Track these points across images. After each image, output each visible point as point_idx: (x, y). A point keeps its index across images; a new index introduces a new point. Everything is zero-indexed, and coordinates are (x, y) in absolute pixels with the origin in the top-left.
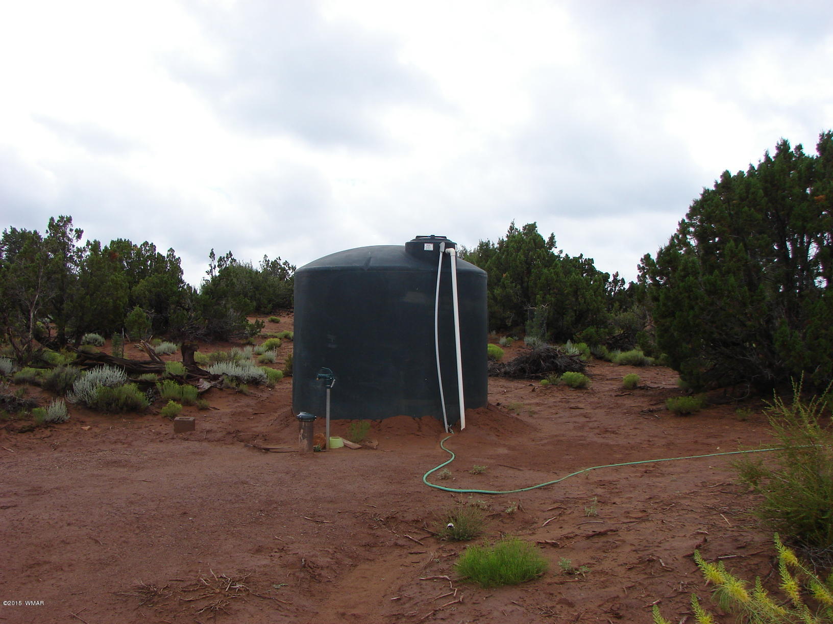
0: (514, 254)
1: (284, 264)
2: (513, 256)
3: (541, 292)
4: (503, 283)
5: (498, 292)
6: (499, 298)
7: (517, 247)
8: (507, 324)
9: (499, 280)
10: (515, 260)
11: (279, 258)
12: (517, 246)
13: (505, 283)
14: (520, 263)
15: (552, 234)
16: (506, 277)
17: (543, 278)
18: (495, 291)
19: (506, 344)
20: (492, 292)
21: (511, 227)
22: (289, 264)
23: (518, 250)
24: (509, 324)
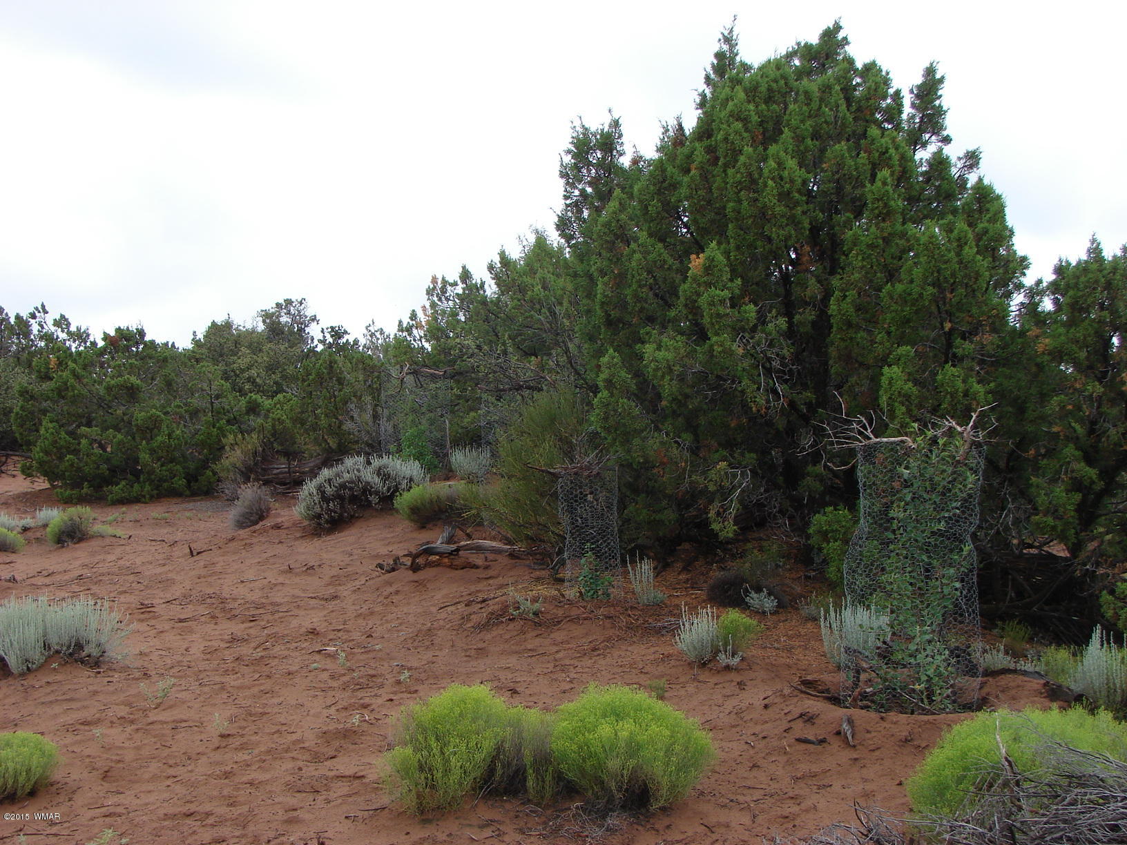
0: (748, 150)
1: (57, 323)
2: (742, 159)
3: (904, 349)
4: (693, 309)
5: (661, 354)
6: (669, 387)
7: (761, 124)
8: (715, 526)
9: (667, 296)
10: (752, 183)
11: (43, 306)
12: (758, 113)
13: (703, 301)
14: (784, 196)
15: (930, 71)
16: (708, 269)
17: (918, 272)
18: (649, 349)
19: (716, 652)
20: (633, 360)
21: (720, 56)
22: (68, 325)
23: (768, 133)
24: (727, 529)
